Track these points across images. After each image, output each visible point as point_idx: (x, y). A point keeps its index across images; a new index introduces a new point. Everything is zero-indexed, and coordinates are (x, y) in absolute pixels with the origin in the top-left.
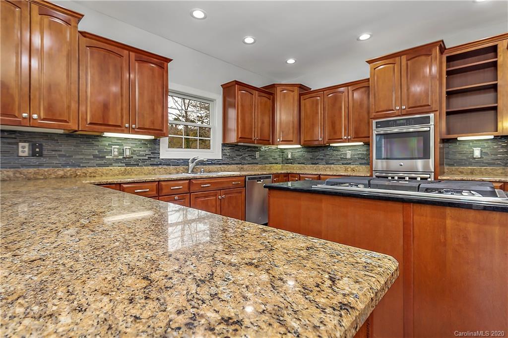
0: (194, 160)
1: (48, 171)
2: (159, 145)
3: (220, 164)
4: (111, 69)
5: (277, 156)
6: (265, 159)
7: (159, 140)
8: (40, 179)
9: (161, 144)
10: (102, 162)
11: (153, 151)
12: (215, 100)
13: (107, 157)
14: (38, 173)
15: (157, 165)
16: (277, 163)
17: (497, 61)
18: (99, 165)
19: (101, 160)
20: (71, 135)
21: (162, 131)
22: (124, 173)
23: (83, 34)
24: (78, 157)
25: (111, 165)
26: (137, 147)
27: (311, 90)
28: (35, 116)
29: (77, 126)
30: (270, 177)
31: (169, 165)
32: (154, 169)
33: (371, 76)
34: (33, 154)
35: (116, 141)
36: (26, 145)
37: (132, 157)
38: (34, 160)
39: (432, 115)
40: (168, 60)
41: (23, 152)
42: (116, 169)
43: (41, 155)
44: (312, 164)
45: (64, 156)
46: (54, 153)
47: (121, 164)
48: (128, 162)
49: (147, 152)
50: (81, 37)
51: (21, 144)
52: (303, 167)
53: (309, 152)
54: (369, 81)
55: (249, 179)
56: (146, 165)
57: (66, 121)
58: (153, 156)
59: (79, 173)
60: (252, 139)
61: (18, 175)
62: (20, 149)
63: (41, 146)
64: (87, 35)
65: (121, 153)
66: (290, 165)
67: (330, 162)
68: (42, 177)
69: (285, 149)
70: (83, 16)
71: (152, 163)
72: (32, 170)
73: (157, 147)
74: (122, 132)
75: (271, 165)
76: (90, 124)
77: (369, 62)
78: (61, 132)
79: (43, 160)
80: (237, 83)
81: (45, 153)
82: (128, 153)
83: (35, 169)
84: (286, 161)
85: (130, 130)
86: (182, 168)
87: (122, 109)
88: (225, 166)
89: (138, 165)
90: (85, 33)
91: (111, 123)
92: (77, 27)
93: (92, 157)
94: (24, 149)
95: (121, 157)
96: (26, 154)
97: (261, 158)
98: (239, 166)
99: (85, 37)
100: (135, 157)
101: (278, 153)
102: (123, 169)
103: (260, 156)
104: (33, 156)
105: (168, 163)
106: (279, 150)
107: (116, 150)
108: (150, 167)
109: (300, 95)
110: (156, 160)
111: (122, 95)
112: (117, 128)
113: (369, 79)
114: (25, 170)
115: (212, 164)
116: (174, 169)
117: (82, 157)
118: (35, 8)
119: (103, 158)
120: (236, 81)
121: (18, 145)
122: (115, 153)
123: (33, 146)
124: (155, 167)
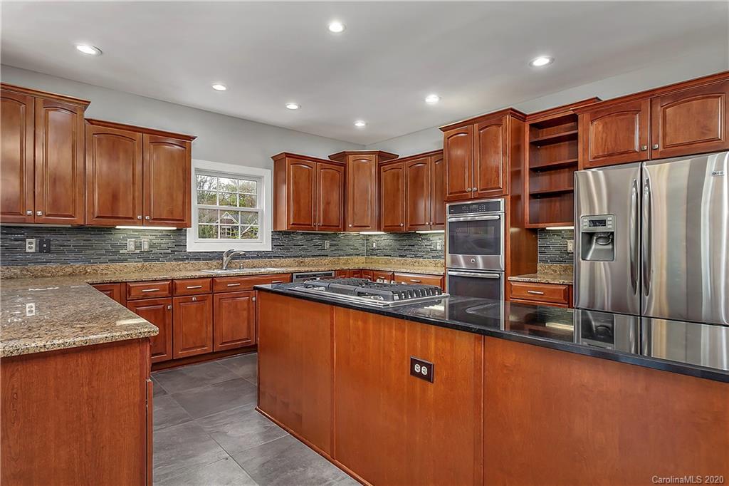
0: (230, 252)
1: (56, 267)
2: (186, 235)
3: (270, 257)
4: (121, 156)
5: (357, 245)
6: (338, 250)
7: (186, 230)
8: (48, 277)
9: (187, 234)
10: (116, 257)
11: (177, 244)
12: (263, 177)
13: (121, 252)
14: (45, 271)
15: (183, 260)
16: (358, 255)
17: (577, 133)
18: (112, 261)
19: (116, 255)
20: (80, 229)
21: (183, 221)
22: (141, 270)
23: (90, 121)
24: (88, 252)
25: (126, 260)
26: (157, 238)
27: (399, 157)
28: (39, 213)
29: (83, 220)
30: (331, 274)
31: (199, 259)
32: (179, 265)
33: (444, 146)
34: (41, 249)
35: (132, 233)
36: (33, 240)
37: (152, 251)
38: (41, 257)
39: (502, 201)
40: (191, 138)
41: (30, 248)
42: (132, 265)
43: (49, 251)
44: (400, 256)
45: (73, 251)
46: (62, 248)
47: (137, 260)
48: (146, 256)
49: (170, 245)
50: (88, 125)
51: (28, 240)
52: (389, 260)
53: (396, 240)
54: (442, 153)
55: (297, 277)
56: (169, 260)
57: (71, 216)
58: (177, 249)
59: (89, 271)
60: (310, 225)
61: (25, 273)
62: (27, 246)
63: (48, 242)
64: (94, 122)
65: (138, 246)
66: (375, 257)
67: (420, 254)
68: (49, 275)
69: (369, 235)
70: (90, 102)
71: (176, 257)
72: (39, 267)
73: (183, 237)
74: (135, 224)
75: (349, 257)
76: (97, 217)
77: (444, 129)
78: (70, 226)
79: (50, 256)
80: (288, 155)
81: (53, 248)
82: (146, 247)
83: (43, 266)
84: (371, 252)
85: (143, 222)
86: (215, 263)
87: (134, 198)
88: (277, 260)
89: (159, 260)
90: (92, 120)
91: (120, 216)
92: (83, 115)
93: (104, 252)
94: (31, 245)
95: (138, 251)
96: (33, 250)
97: (333, 249)
98: (297, 259)
99: (92, 124)
100: (155, 251)
101: (361, 241)
102: (140, 265)
103: (331, 245)
104: (40, 252)
105: (197, 256)
106: (361, 236)
107: (132, 243)
108: (174, 263)
109: (380, 166)
110: (182, 253)
111: (134, 184)
112: (129, 220)
113: (442, 150)
114: (31, 267)
115: (258, 257)
116: (205, 265)
117: (92, 252)
118: (40, 102)
119: (117, 252)
120: (285, 153)
121: (25, 241)
122: (131, 247)
123: (40, 246)
124: (179, 262)
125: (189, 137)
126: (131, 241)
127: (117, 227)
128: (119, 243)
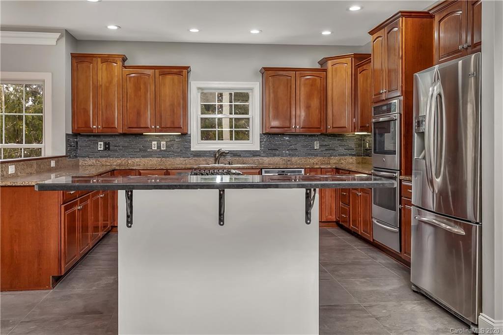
0: (219, 151)
1: (112, 160)
3: (258, 156)
5: (353, 146)
6: (330, 150)
9: (191, 137)
10: (145, 154)
13: (148, 150)
14: (107, 162)
15: (189, 157)
16: (353, 155)
18: (144, 157)
21: (182, 128)
22: (160, 164)
25: (151, 156)
26: (171, 141)
28: (100, 126)
29: (121, 130)
30: (301, 171)
31: (200, 156)
32: (185, 160)
34: (105, 148)
35: (154, 138)
37: (167, 150)
38: (105, 153)
41: (100, 148)
42: (154, 159)
43: (109, 149)
45: (122, 150)
46: (116, 148)
47: (158, 156)
48: (164, 154)
51: (99, 143)
55: (265, 172)
56: (179, 156)
58: (184, 149)
59: (130, 162)
60: (289, 128)
61: (97, 162)
62: (99, 146)
63: (109, 144)
68: (109, 164)
72: (104, 159)
74: (150, 132)
76: (129, 128)
79: (110, 153)
80: (266, 69)
81: (111, 148)
82: (163, 148)
83: (106, 159)
84: (366, 152)
85: (155, 130)
93: (139, 150)
94: (101, 146)
95: (159, 150)
96: (102, 149)
97: (324, 149)
99: (126, 68)
100: (169, 150)
101: (357, 141)
102: (159, 159)
103: (322, 146)
104: (105, 150)
106: (357, 137)
108: (182, 159)
109: (356, 67)
110: (188, 152)
112: (147, 129)
114: (101, 159)
116: (203, 160)
118: (99, 60)
119: (145, 151)
120: (264, 68)
121: (98, 144)
122: (154, 148)
123: (105, 144)
124: (185, 159)
125: (186, 67)
126: (154, 143)
127: (144, 134)
128: (147, 144)
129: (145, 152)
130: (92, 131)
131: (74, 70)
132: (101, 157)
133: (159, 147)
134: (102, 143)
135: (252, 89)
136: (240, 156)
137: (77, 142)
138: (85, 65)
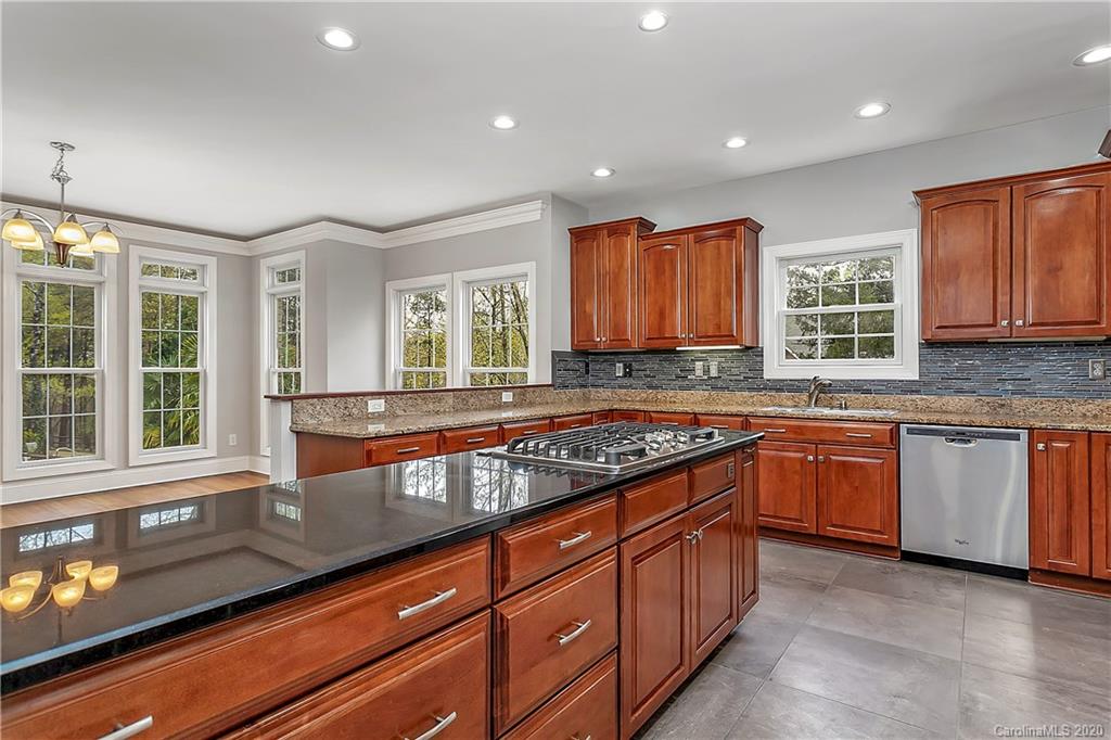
1: (635, 392)
2: (762, 356)
9: (764, 353)
10: (685, 383)
11: (751, 368)
12: (906, 243)
13: (689, 377)
15: (759, 390)
18: (682, 388)
22: (707, 401)
25: (693, 387)
26: (727, 361)
31: (778, 390)
32: (753, 397)
35: (700, 355)
37: (721, 377)
38: (626, 381)
40: (742, 222)
42: (699, 393)
43: (630, 376)
45: (649, 376)
46: (640, 373)
47: (705, 387)
48: (714, 384)
49: (742, 369)
50: (640, 242)
51: (618, 365)
55: (909, 430)
56: (741, 390)
58: (752, 375)
60: (992, 326)
62: (617, 370)
71: (749, 386)
72: (623, 391)
73: (758, 359)
76: (648, 339)
79: (631, 381)
81: (633, 373)
82: (714, 373)
85: (686, 342)
89: (728, 389)
95: (706, 377)
100: (724, 376)
102: (707, 394)
105: (779, 386)
107: (700, 367)
108: (746, 394)
110: (758, 381)
116: (789, 398)
117: (664, 377)
119: (686, 378)
121: (616, 366)
122: (699, 372)
123: (625, 367)
124: (754, 393)
126: (699, 364)
127: (678, 349)
128: (689, 366)
129: (683, 380)
130: (596, 345)
131: (574, 253)
132: (620, 387)
133: (707, 371)
134: (621, 365)
135: (899, 247)
136: (868, 392)
137: (587, 365)
138: (587, 243)
